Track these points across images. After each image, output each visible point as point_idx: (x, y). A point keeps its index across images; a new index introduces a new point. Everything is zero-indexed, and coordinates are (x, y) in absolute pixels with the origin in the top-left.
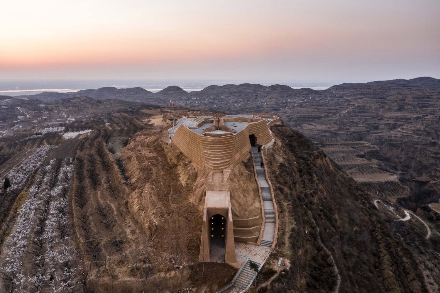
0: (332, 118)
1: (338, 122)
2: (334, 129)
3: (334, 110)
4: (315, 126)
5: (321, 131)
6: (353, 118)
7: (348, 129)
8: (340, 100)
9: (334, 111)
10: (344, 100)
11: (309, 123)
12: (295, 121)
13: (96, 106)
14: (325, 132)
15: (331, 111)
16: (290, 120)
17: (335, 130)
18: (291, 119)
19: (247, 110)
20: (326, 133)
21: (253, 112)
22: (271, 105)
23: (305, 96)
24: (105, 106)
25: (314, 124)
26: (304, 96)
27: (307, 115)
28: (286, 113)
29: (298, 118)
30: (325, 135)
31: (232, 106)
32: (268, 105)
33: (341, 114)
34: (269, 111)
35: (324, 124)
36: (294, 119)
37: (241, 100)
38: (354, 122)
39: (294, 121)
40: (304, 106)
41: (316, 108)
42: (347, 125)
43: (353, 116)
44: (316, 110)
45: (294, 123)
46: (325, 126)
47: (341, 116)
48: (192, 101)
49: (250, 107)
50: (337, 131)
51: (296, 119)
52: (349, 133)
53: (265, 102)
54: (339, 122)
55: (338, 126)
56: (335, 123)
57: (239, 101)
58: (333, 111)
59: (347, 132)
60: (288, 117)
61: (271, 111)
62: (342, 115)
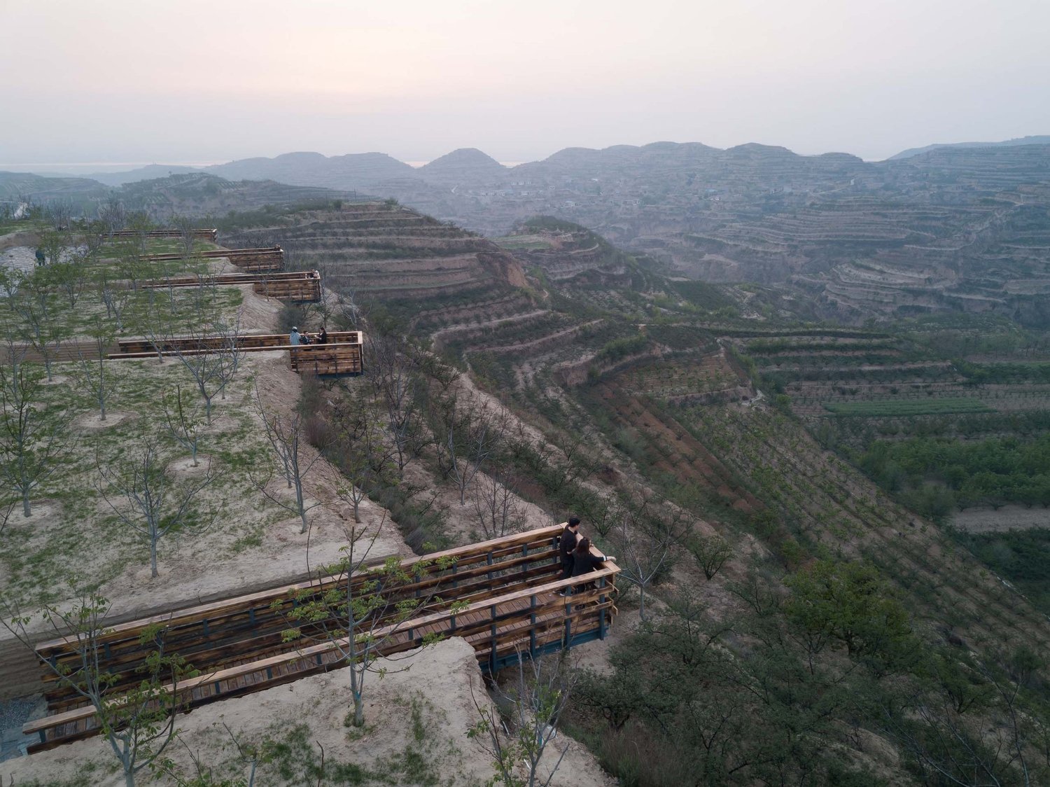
0: (939, 246)
1: (960, 263)
2: (948, 284)
3: (938, 219)
4: (881, 272)
5: (903, 290)
6: (1008, 248)
7: (996, 285)
8: (946, 190)
9: (939, 224)
10: (961, 190)
11: (858, 261)
12: (809, 254)
13: (195, 201)
14: (916, 293)
15: (928, 223)
16: (793, 250)
17: (949, 290)
18: (796, 247)
19: (662, 217)
20: (920, 298)
21: (678, 222)
22: (733, 203)
23: (836, 175)
24: (222, 203)
25: (878, 267)
26: (831, 175)
27: (848, 236)
28: (780, 229)
29: (819, 243)
30: (916, 304)
31: (620, 206)
32: (724, 202)
33: (970, 233)
34: (727, 221)
35: (910, 266)
36: (806, 247)
37: (647, 187)
38: (1014, 262)
39: (806, 255)
40: (841, 206)
41: (877, 214)
42: (991, 270)
43: (1009, 242)
44: (878, 219)
45: (808, 259)
46: (916, 275)
47: (967, 241)
48: (511, 191)
49: (672, 209)
50: (957, 291)
51: (814, 247)
52: (1000, 301)
53: (715, 194)
54: (962, 260)
55: (961, 275)
56: (951, 265)
57: (641, 191)
58: (934, 223)
59: (995, 295)
60: (786, 240)
61: (733, 221)
62: (974, 236)
